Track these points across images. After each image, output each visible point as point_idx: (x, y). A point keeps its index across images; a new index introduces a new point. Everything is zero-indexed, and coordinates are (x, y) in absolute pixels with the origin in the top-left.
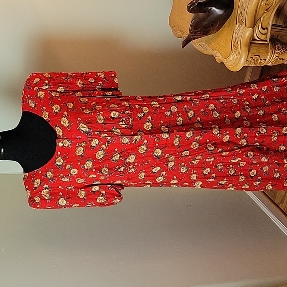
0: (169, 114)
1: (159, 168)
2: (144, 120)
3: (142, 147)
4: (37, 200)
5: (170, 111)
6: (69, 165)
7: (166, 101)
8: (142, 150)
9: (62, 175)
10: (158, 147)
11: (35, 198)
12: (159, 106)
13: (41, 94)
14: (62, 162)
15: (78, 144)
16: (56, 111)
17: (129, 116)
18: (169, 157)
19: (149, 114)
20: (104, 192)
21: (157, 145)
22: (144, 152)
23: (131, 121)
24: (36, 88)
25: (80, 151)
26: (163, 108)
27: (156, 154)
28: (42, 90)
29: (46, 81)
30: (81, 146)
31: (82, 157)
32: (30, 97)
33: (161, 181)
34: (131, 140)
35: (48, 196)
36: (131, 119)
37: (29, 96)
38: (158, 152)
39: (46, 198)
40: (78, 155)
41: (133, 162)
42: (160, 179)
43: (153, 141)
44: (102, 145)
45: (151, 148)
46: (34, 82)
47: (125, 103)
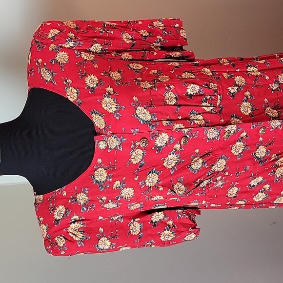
0: (275, 87)
1: (260, 179)
2: (238, 98)
3: (238, 144)
4: (61, 242)
5: (277, 81)
6: (119, 182)
7: (269, 66)
8: (238, 148)
9: (104, 198)
10: (261, 144)
11: (56, 239)
12: (260, 73)
13: (62, 57)
14: (105, 175)
15: (134, 145)
16: (90, 86)
17: (216, 91)
18: (277, 159)
19: (247, 87)
20: (171, 223)
21: (261, 139)
22: (240, 152)
23: (219, 101)
24: (52, 46)
25: (137, 156)
26: (267, 78)
27: (258, 155)
28: (64, 49)
29: (70, 35)
30: (139, 147)
31: (142, 166)
32: (43, 62)
33: (261, 199)
34: (221, 134)
35: (80, 235)
36: (219, 97)
37: (40, 60)
38: (261, 152)
39: (77, 239)
40: (134, 162)
41: (223, 171)
42: (260, 197)
43: (256, 133)
44: (175, 143)
45: (252, 144)
46: (50, 36)
47: (206, 70)
